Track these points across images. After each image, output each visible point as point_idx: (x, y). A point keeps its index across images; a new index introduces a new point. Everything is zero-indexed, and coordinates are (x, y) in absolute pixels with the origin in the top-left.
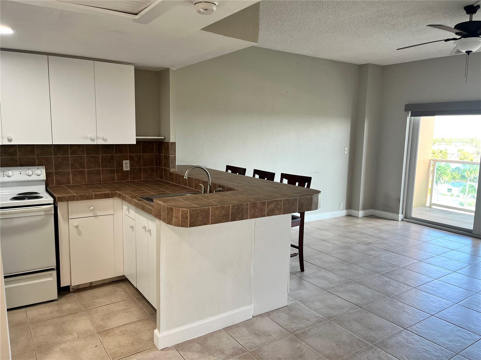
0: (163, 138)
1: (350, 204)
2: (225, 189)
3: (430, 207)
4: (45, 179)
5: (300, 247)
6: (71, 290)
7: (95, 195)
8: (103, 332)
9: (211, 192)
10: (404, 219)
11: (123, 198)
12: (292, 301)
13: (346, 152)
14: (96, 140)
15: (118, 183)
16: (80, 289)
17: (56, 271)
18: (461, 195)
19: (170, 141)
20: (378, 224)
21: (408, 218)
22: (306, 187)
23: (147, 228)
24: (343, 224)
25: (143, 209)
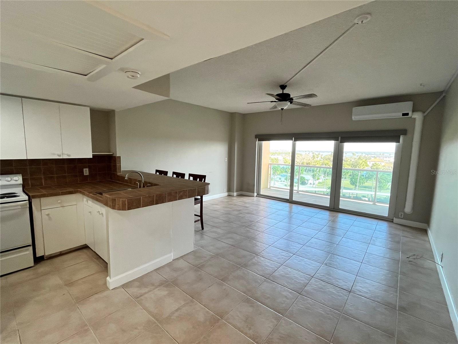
0: (112, 153)
1: (230, 189)
2: (152, 185)
3: (270, 188)
4: (22, 183)
5: (201, 216)
6: (45, 258)
7: (62, 192)
8: (70, 284)
9: (144, 187)
10: (257, 196)
11: (83, 194)
12: (196, 247)
13: (226, 161)
14: (62, 156)
15: (80, 184)
16: (52, 257)
17: (32, 246)
18: (285, 181)
19: (117, 155)
20: (244, 199)
21: (259, 195)
22: (203, 181)
23: (101, 212)
24: (226, 201)
25: (97, 200)
